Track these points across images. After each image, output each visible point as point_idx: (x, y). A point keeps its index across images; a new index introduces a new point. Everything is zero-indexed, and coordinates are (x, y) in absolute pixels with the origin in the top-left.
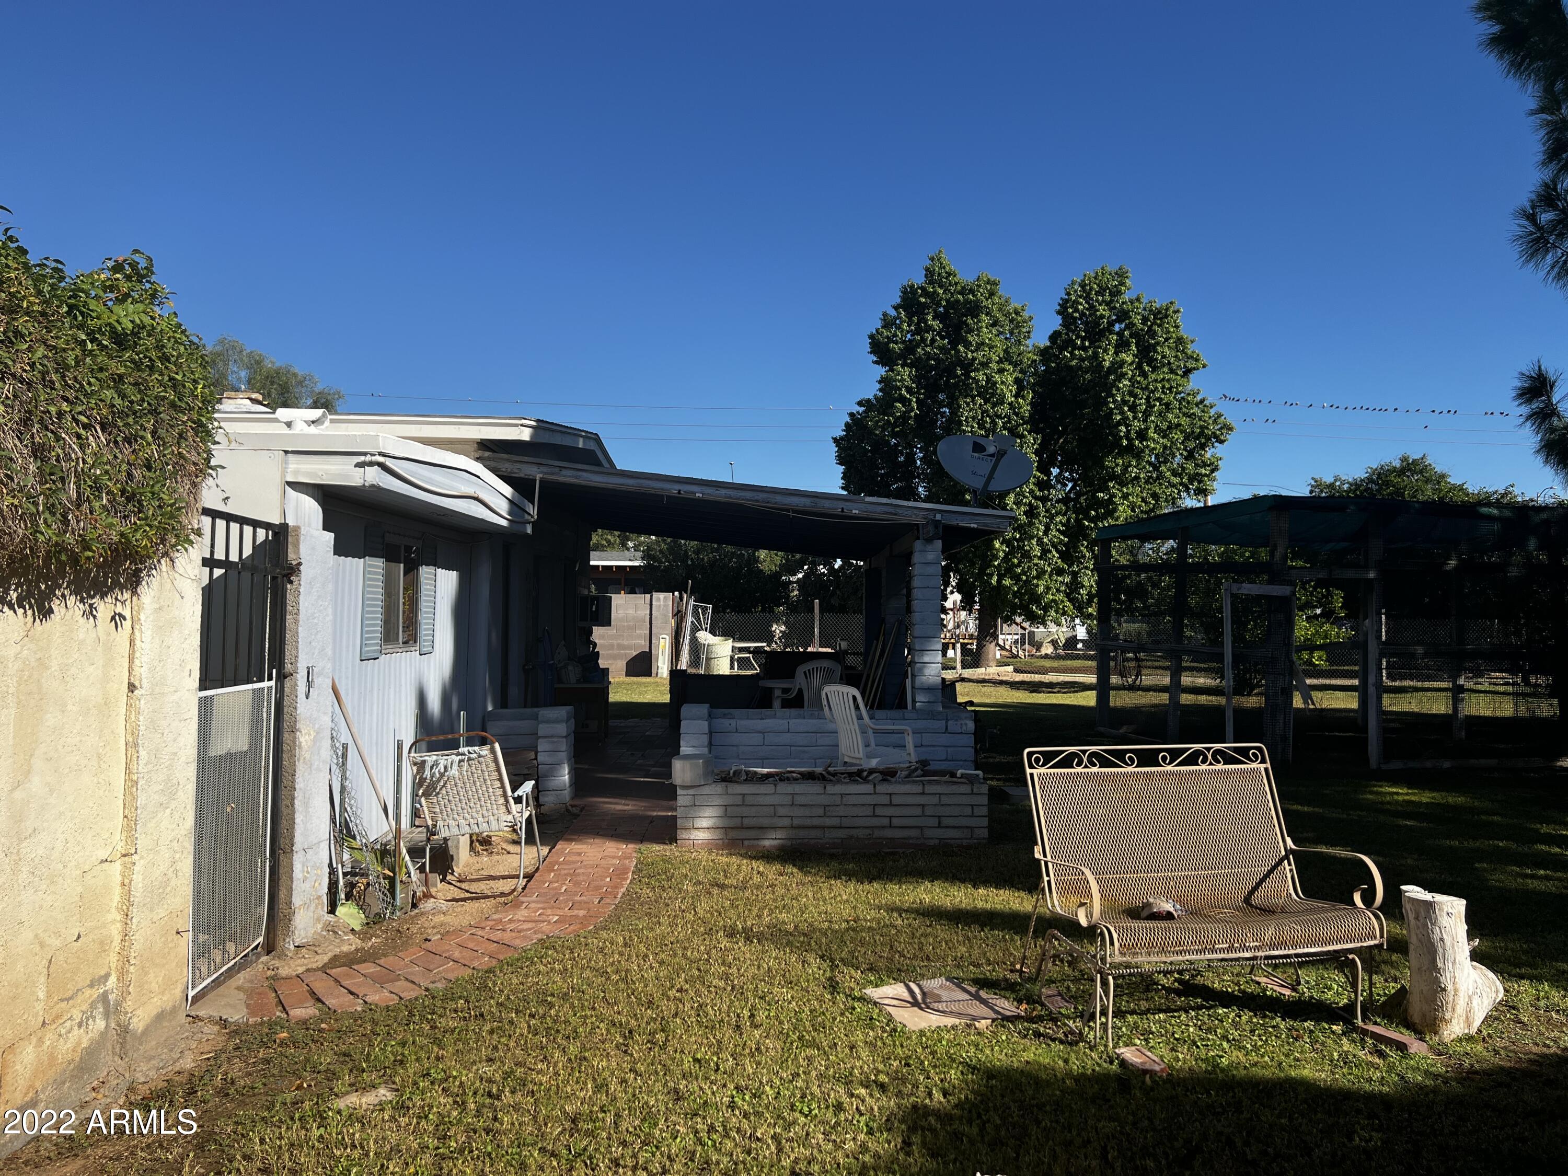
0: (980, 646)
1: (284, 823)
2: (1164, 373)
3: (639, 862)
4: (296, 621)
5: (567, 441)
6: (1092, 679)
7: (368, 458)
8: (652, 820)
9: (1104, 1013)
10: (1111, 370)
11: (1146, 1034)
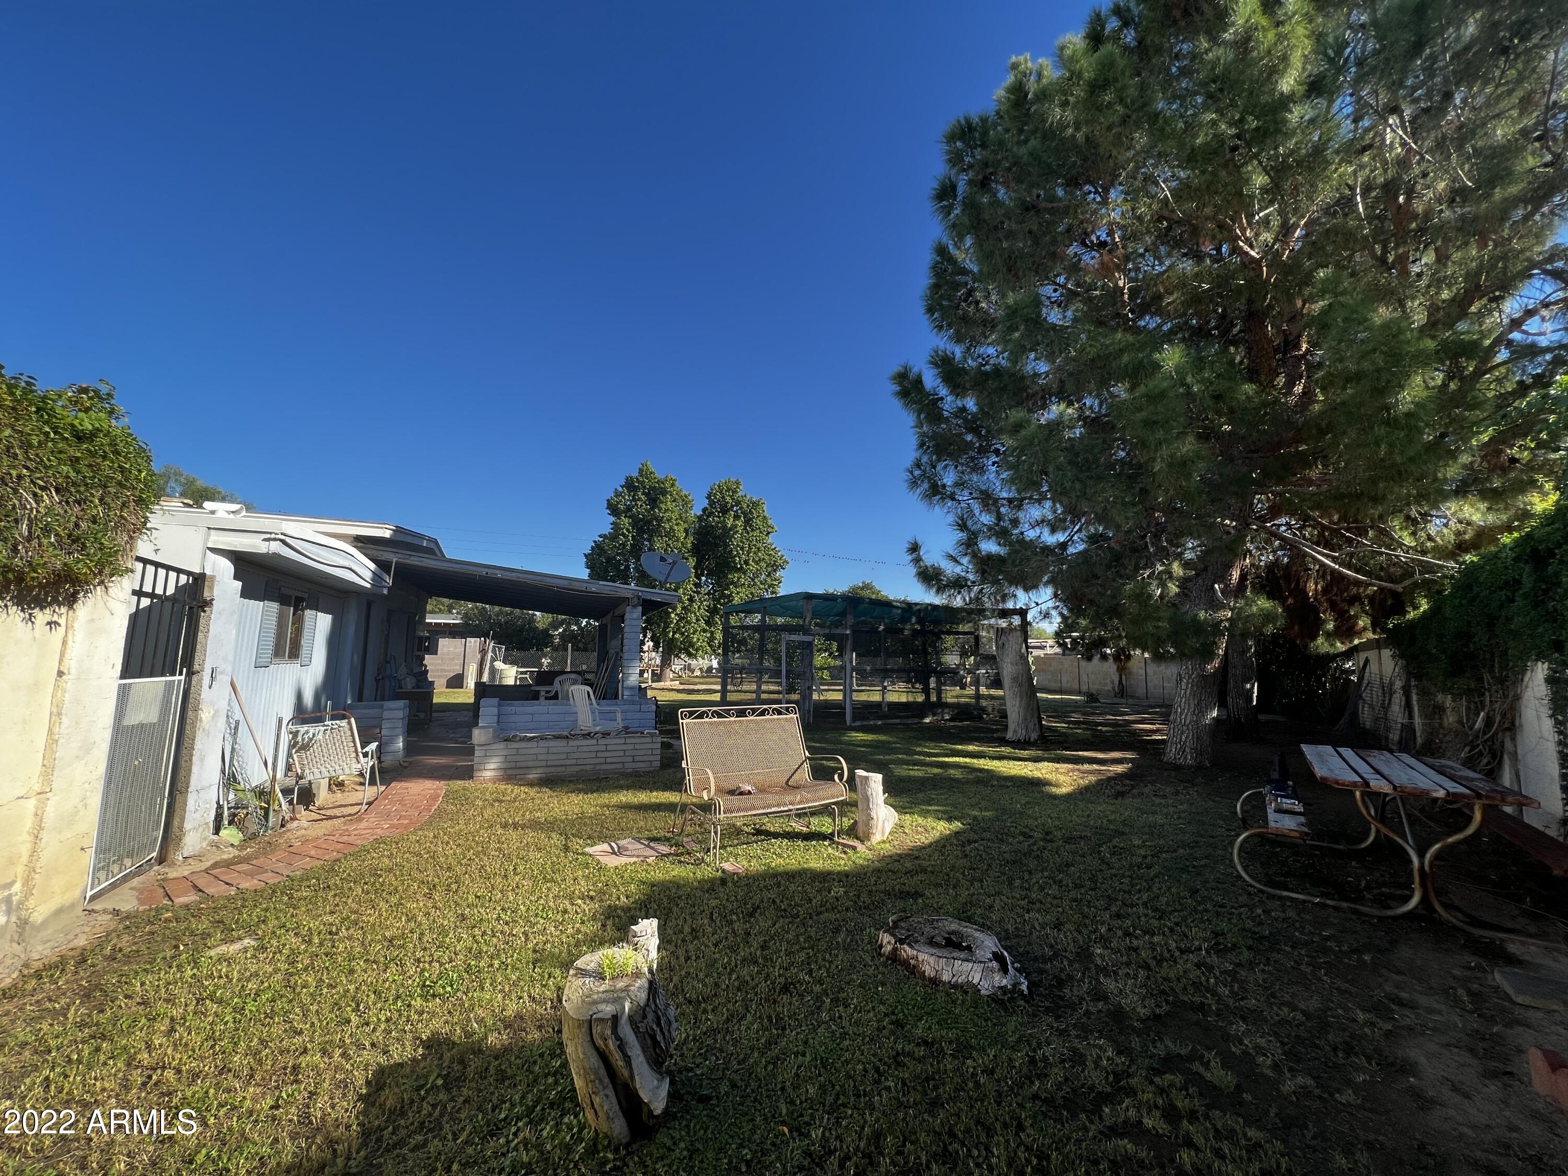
0: (662, 671)
1: (182, 773)
2: (756, 533)
3: (447, 790)
4: (206, 637)
5: (416, 541)
6: (718, 687)
7: (273, 536)
8: (457, 768)
9: (715, 848)
10: (730, 529)
11: (736, 856)
